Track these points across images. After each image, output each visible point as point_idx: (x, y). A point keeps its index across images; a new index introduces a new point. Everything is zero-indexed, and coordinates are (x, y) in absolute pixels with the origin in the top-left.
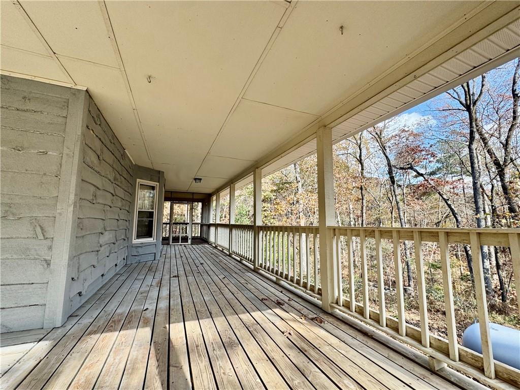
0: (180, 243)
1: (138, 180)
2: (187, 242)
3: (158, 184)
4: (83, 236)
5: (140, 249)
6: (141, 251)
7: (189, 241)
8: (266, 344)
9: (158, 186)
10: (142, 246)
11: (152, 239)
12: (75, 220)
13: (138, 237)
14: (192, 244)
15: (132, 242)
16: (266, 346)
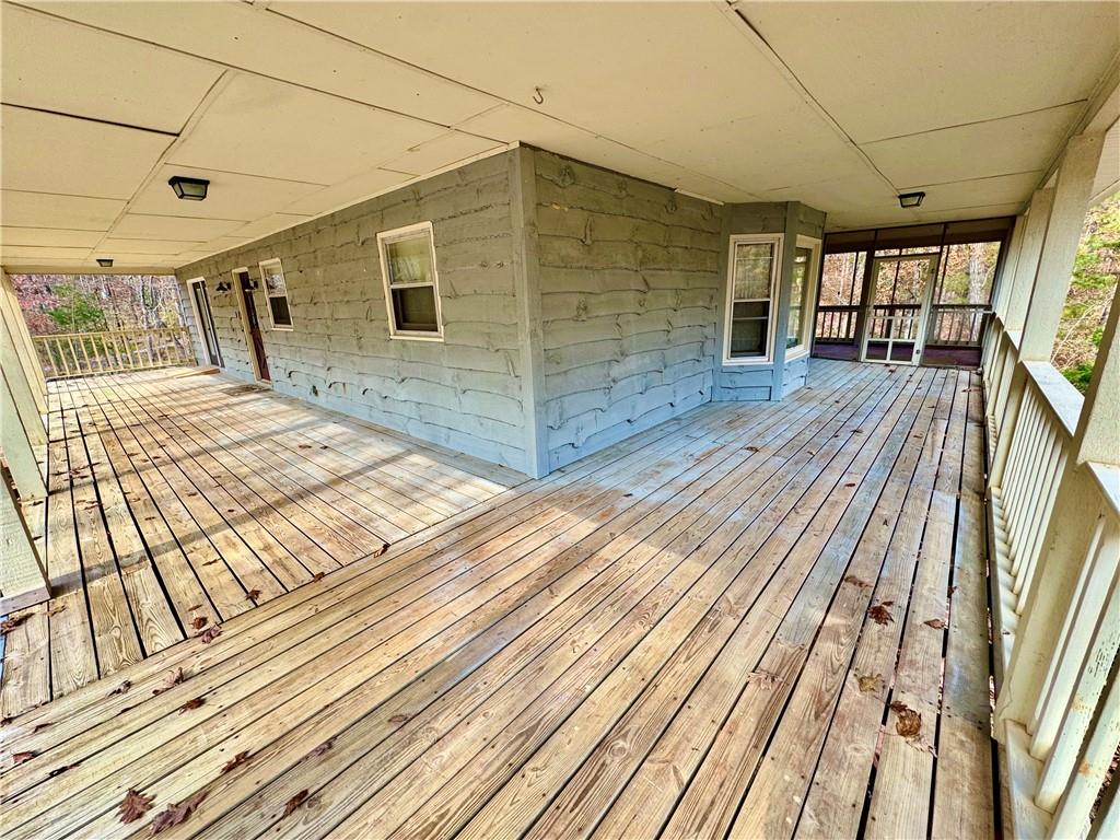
0: (888, 361)
1: (732, 237)
2: (910, 360)
3: (782, 235)
4: (565, 372)
5: (737, 378)
6: (740, 380)
7: (916, 358)
8: (688, 658)
9: (782, 240)
10: (742, 371)
11: (764, 359)
12: (539, 354)
13: (735, 353)
14: (921, 366)
15: (721, 363)
16: (683, 660)
